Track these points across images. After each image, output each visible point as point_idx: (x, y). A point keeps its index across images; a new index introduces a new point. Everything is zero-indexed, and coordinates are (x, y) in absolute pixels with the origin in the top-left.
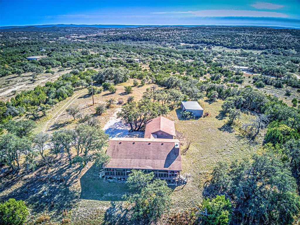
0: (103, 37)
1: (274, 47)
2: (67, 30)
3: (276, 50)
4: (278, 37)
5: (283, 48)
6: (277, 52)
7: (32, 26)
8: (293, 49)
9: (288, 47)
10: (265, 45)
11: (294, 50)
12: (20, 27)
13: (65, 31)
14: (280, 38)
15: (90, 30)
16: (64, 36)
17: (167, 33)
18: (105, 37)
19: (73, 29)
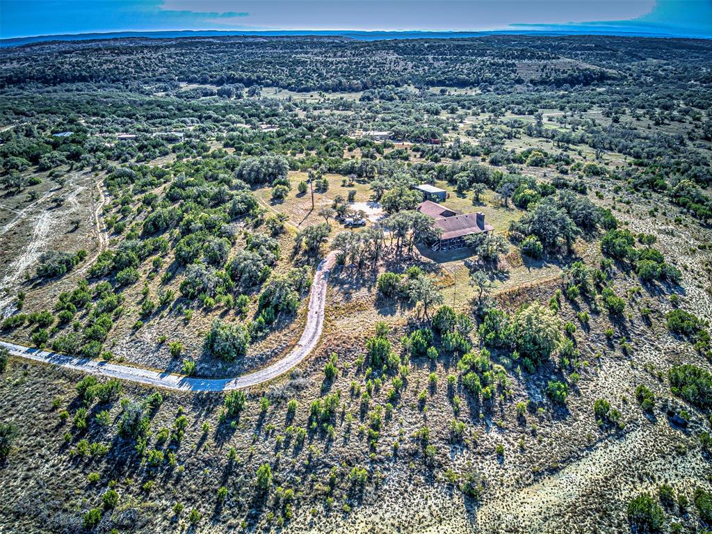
1: (377, 83)
3: (384, 91)
4: (375, 61)
5: (393, 83)
6: (387, 94)
8: (409, 85)
9: (401, 80)
10: (359, 81)
11: (412, 86)
14: (380, 63)
17: (129, 60)
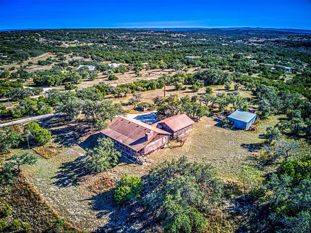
0: (283, 41)
2: (250, 33)
7: (217, 29)
12: (207, 29)
13: (247, 34)
15: (275, 34)
16: (242, 39)
18: (285, 43)
19: (256, 33)
